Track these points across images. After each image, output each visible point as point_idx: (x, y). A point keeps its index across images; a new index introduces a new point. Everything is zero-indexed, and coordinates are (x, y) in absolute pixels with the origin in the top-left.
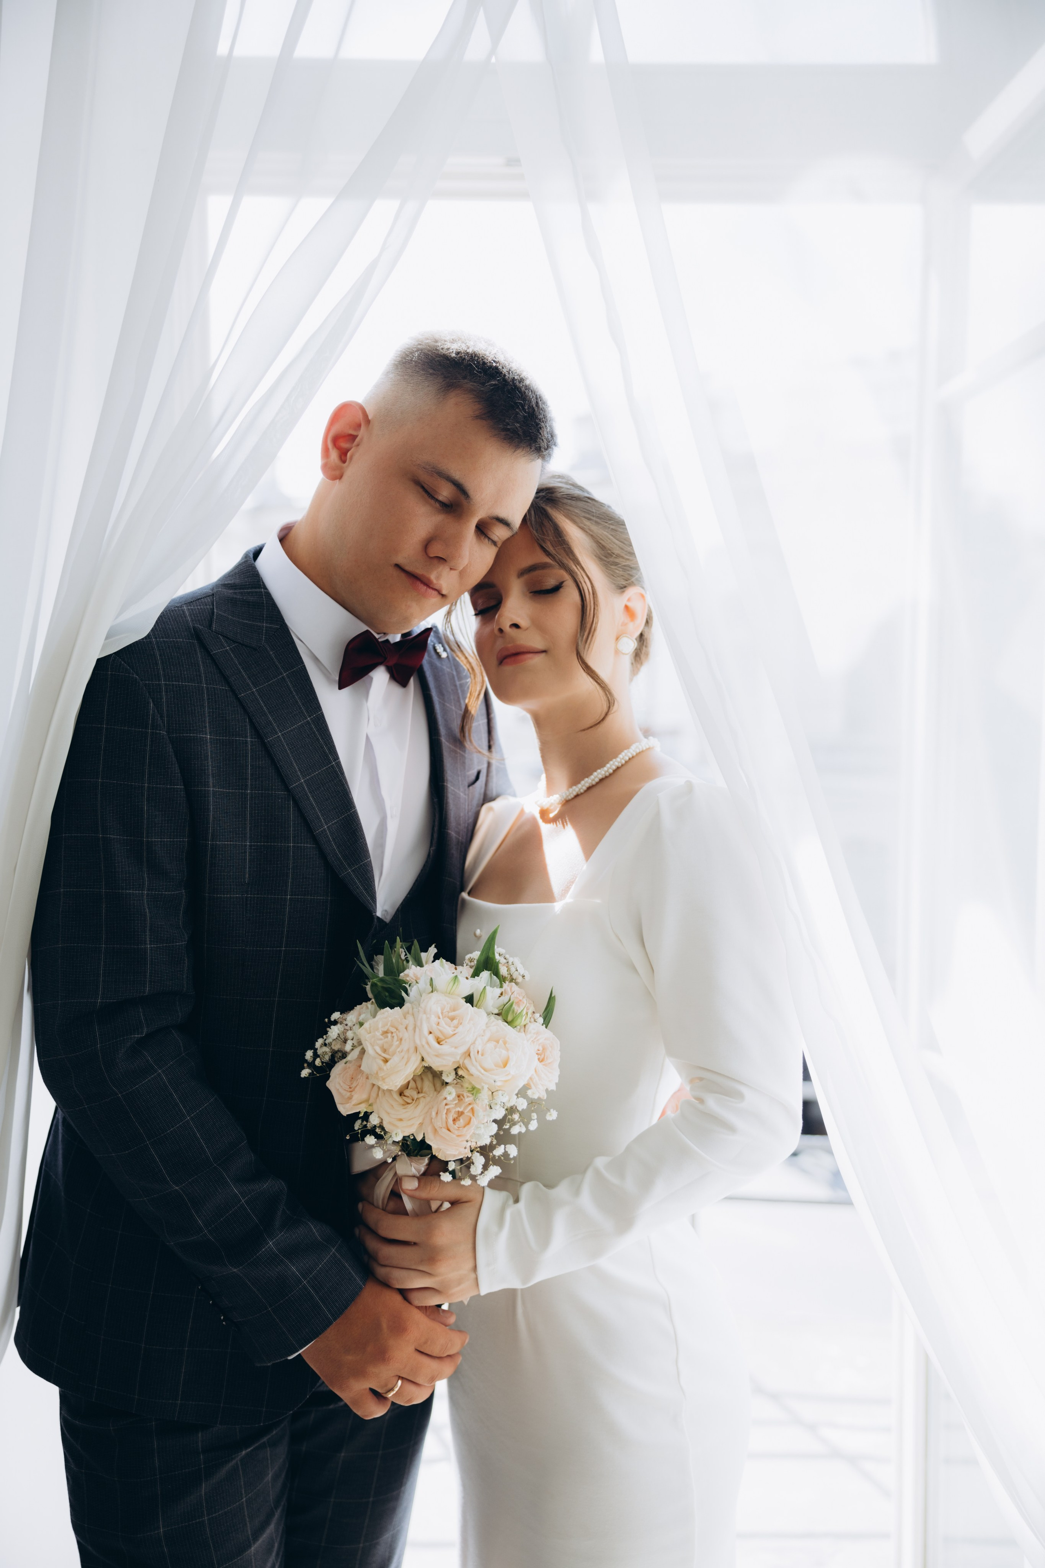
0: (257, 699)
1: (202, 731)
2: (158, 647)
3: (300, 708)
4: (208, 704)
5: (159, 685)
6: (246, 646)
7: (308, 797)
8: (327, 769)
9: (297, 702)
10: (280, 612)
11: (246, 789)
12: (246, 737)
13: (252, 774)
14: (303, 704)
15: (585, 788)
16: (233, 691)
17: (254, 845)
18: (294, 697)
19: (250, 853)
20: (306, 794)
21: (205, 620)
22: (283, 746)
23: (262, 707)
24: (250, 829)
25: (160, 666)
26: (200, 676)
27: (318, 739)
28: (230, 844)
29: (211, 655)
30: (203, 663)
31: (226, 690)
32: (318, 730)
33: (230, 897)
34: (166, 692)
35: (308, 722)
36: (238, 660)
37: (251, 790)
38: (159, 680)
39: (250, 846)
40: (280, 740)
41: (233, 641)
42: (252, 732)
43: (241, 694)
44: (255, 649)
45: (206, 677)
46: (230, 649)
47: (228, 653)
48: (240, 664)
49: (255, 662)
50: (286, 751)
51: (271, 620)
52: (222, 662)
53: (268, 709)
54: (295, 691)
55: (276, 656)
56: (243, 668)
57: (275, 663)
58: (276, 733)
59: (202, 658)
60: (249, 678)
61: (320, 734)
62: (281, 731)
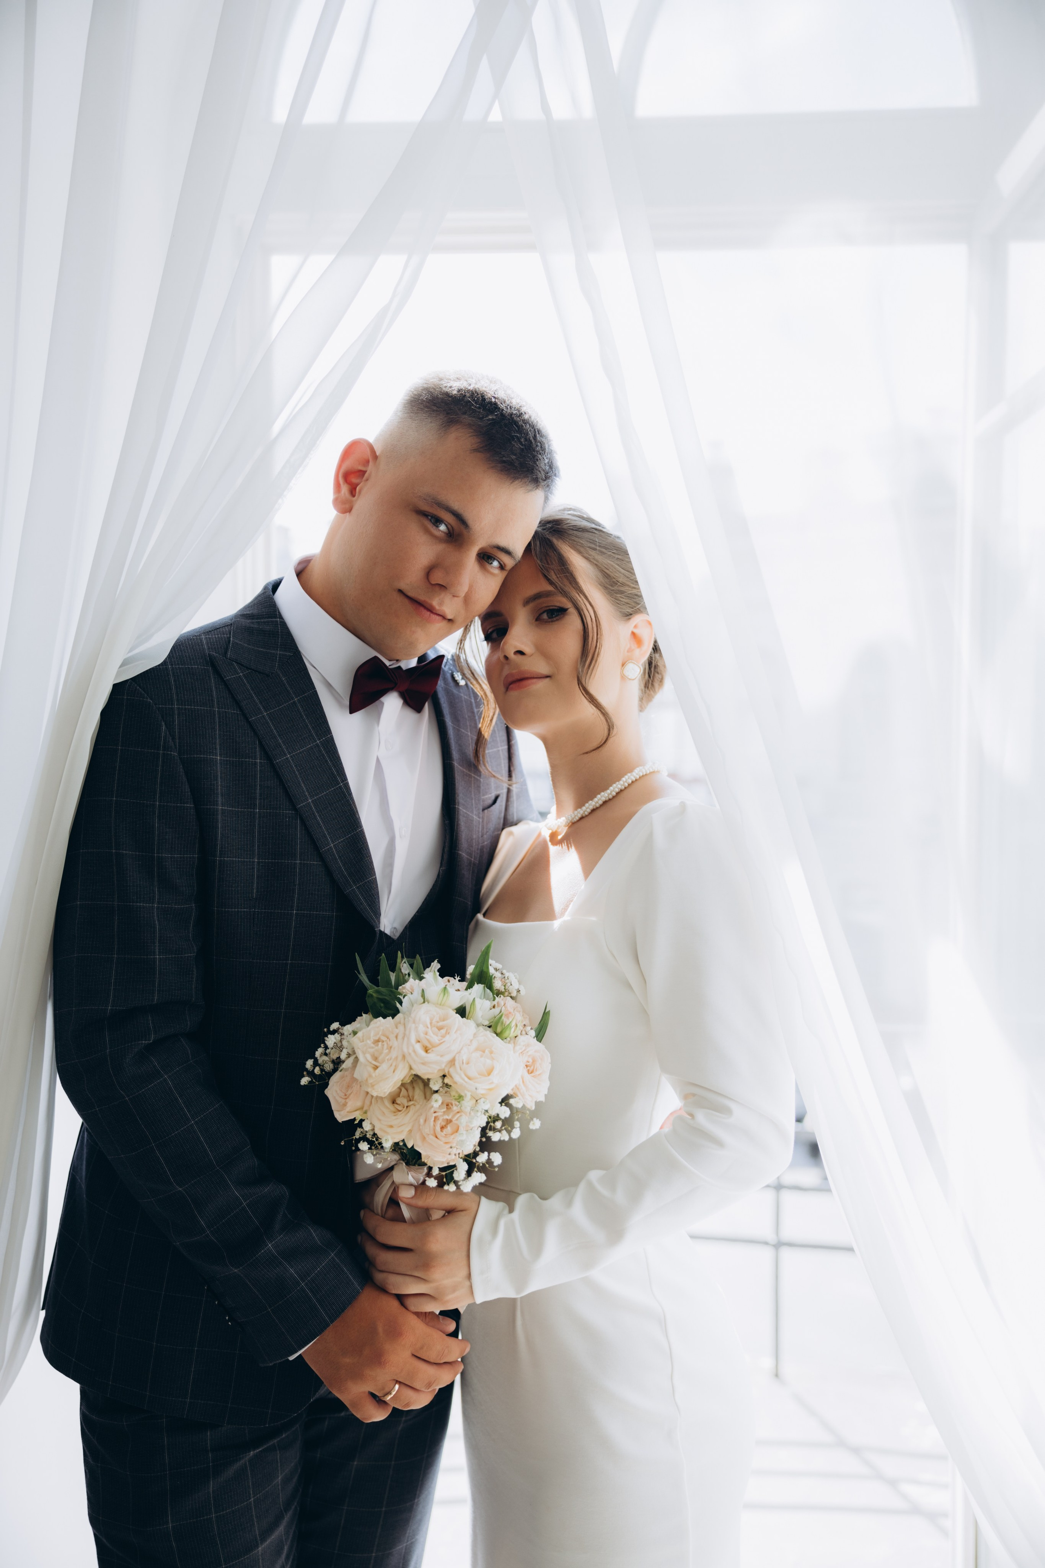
0: (267, 723)
1: (212, 752)
2: (173, 673)
4: (220, 726)
5: (172, 709)
6: (259, 672)
7: (315, 816)
8: (334, 789)
9: (307, 726)
10: (294, 640)
11: (255, 808)
12: (256, 758)
13: (261, 794)
14: (313, 728)
15: (589, 810)
16: (244, 715)
17: (262, 862)
18: (304, 720)
19: (258, 869)
20: (314, 814)
21: (221, 648)
22: (292, 767)
23: (272, 730)
24: (259, 846)
25: (174, 691)
26: (212, 700)
27: (326, 761)
28: (239, 861)
29: (224, 681)
30: (216, 688)
31: (237, 713)
32: (327, 753)
33: (238, 911)
34: (179, 715)
35: (317, 745)
36: (251, 686)
37: (260, 809)
38: (172, 704)
39: (258, 862)
40: (289, 761)
41: (247, 668)
42: (261, 754)
43: (251, 717)
44: (268, 676)
45: (218, 701)
46: (244, 675)
47: (242, 679)
48: (252, 689)
49: (267, 688)
50: (294, 772)
51: (285, 648)
52: (235, 688)
53: (277, 732)
54: (306, 715)
55: (288, 682)
56: (255, 694)
57: (286, 689)
58: (285, 755)
59: (215, 683)
60: (261, 703)
61: (329, 757)
62: (289, 753)
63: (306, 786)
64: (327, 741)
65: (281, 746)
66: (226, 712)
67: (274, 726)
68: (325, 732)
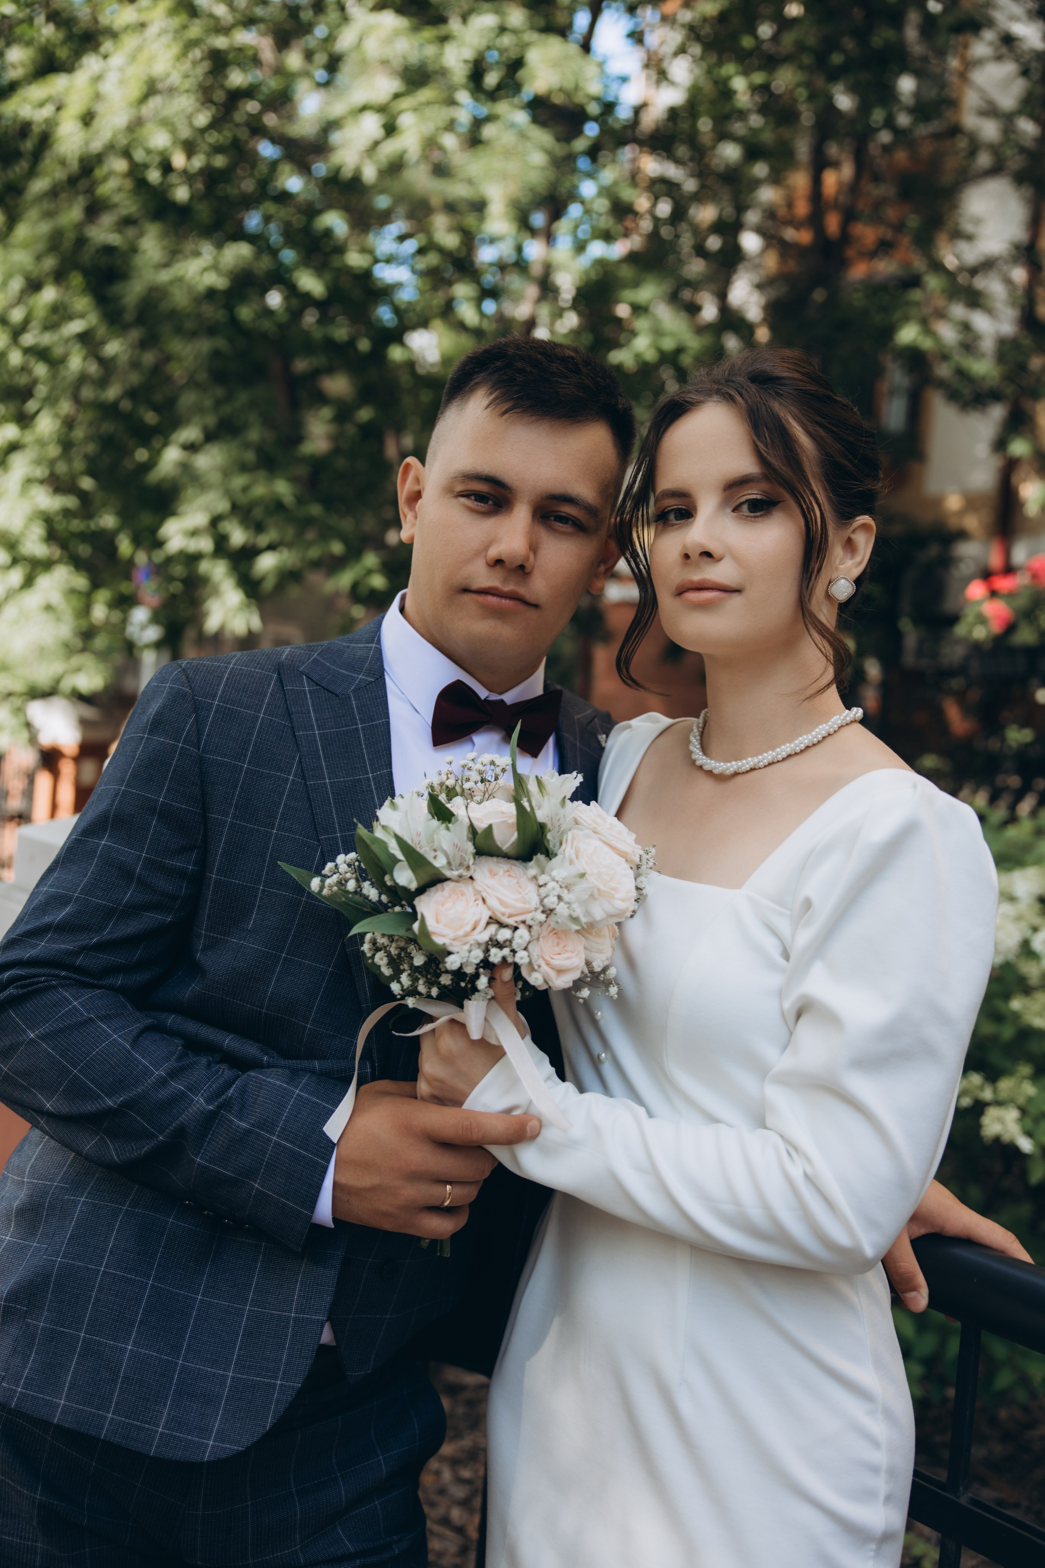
1: (240, 758)
3: (364, 762)
4: (260, 734)
5: (212, 704)
6: (328, 691)
9: (363, 755)
11: (273, 829)
12: (289, 774)
13: (283, 814)
14: (369, 759)
16: (293, 728)
17: (267, 891)
18: (362, 750)
19: (262, 898)
22: (328, 794)
23: (318, 751)
24: (267, 872)
25: (222, 688)
27: (373, 798)
28: (240, 884)
29: (284, 690)
31: (285, 725)
32: (376, 788)
33: (227, 940)
35: (368, 779)
36: (312, 703)
37: (278, 830)
38: (214, 700)
39: (263, 891)
40: (326, 787)
41: (316, 684)
42: (297, 771)
43: (299, 732)
44: (337, 696)
45: (267, 708)
46: (310, 691)
47: (305, 694)
48: (313, 705)
49: (331, 708)
50: (329, 800)
51: (369, 673)
52: (293, 700)
53: (324, 754)
54: (365, 744)
55: (358, 708)
56: (314, 710)
57: (353, 713)
58: (324, 778)
59: (273, 690)
60: (317, 720)
61: (378, 794)
62: (330, 779)
63: (338, 818)
64: (381, 776)
65: (322, 769)
66: (271, 720)
67: (322, 747)
68: (382, 766)
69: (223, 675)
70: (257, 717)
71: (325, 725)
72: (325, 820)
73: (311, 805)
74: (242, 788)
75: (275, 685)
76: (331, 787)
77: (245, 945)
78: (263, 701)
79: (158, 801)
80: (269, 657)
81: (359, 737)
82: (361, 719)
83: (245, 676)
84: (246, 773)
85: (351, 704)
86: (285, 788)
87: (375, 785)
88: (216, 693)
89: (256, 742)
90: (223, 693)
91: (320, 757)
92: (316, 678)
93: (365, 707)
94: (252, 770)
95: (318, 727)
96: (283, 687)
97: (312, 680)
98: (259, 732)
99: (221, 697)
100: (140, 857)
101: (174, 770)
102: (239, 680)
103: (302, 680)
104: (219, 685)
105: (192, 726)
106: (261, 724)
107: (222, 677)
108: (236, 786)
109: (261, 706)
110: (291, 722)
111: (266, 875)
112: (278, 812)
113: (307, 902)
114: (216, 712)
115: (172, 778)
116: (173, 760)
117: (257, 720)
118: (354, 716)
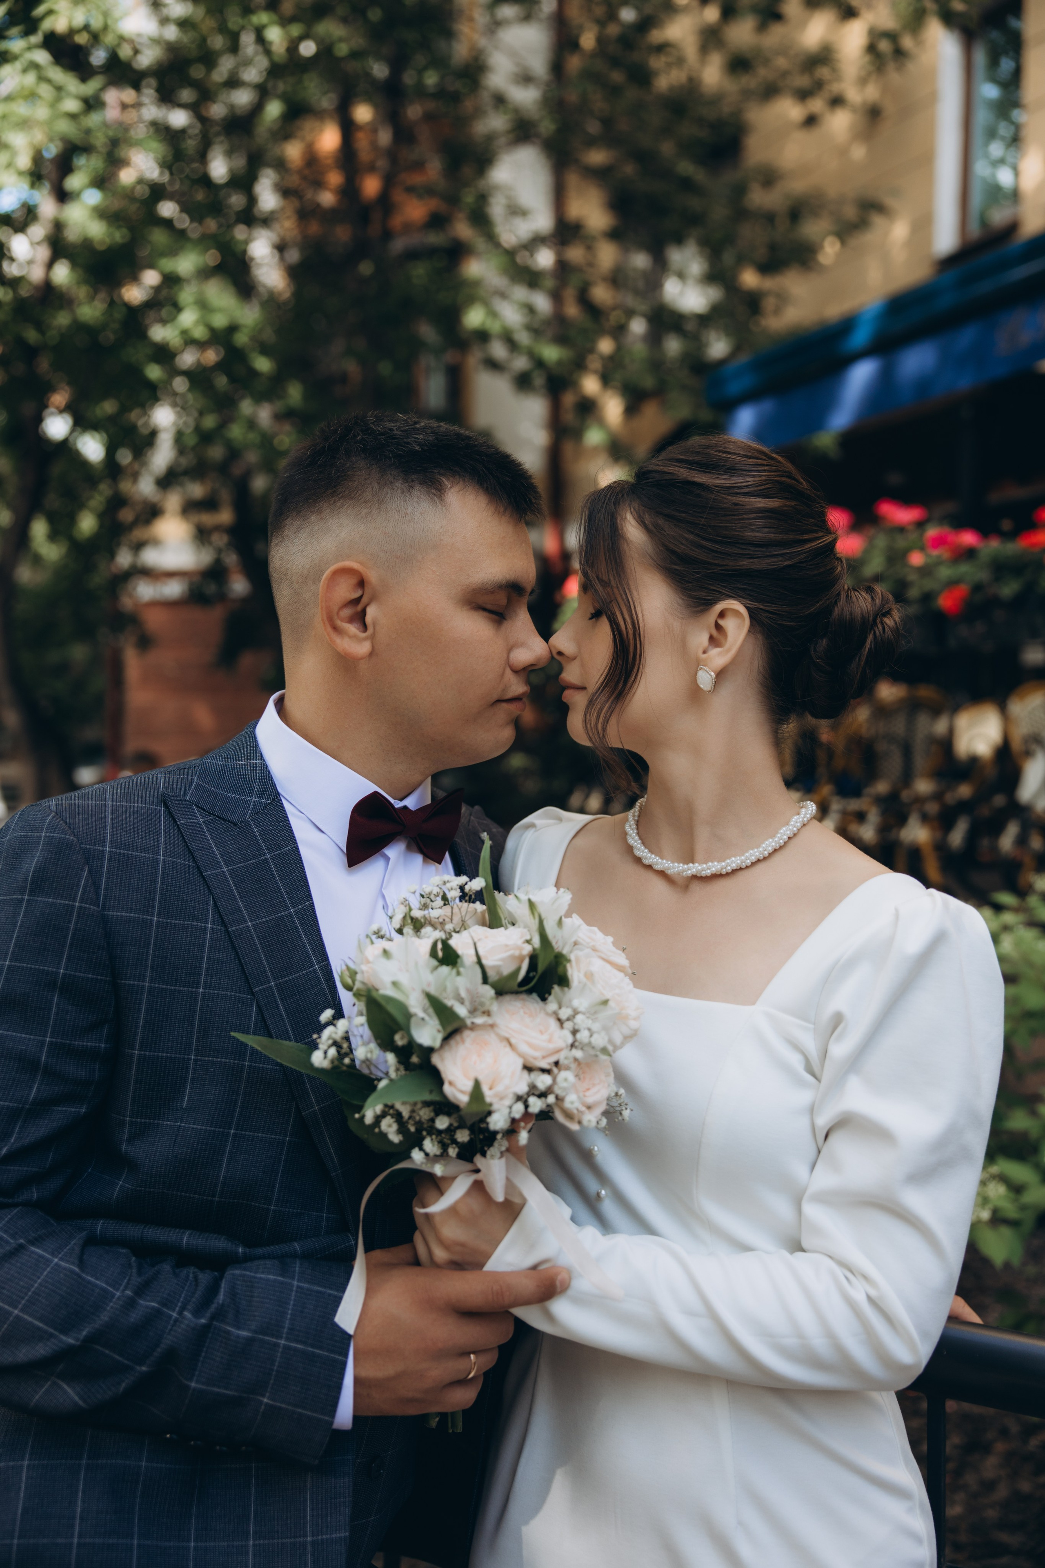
0: (227, 880)
1: (148, 911)
2: (112, 810)
3: (282, 897)
5: (103, 851)
6: (225, 820)
7: (277, 1005)
8: (307, 973)
9: (280, 889)
10: (275, 783)
11: (198, 988)
12: (206, 922)
13: (207, 969)
14: (287, 892)
16: (198, 868)
17: (200, 1060)
18: (276, 883)
19: (194, 1070)
20: (276, 1001)
21: (181, 789)
22: (252, 938)
23: (231, 890)
24: (198, 1038)
25: (109, 830)
27: (300, 936)
28: (168, 1056)
29: (178, 825)
30: (165, 832)
31: (189, 865)
32: (302, 925)
33: (158, 1124)
35: (290, 915)
36: (211, 835)
37: (204, 988)
38: (104, 846)
39: (196, 1061)
40: (250, 931)
41: (209, 813)
42: (214, 917)
43: (206, 871)
44: (235, 824)
45: (165, 848)
46: (204, 822)
47: (200, 826)
48: (212, 838)
49: (233, 839)
50: (255, 945)
51: (262, 793)
52: (190, 835)
53: (239, 893)
54: (279, 876)
55: (260, 834)
56: (216, 844)
57: (258, 842)
58: (246, 921)
59: (165, 826)
60: (222, 856)
61: (304, 931)
62: (251, 921)
63: (269, 965)
64: (304, 910)
65: (241, 911)
66: (173, 862)
67: (235, 885)
68: (302, 898)
69: (105, 815)
70: (157, 861)
71: (232, 860)
72: (256, 969)
73: (237, 954)
74: (155, 945)
75: (166, 820)
76: (255, 930)
77: (184, 1127)
78: (158, 841)
79: (58, 973)
80: (145, 788)
81: (270, 869)
82: (268, 848)
83: (130, 812)
84: (158, 927)
85: (253, 832)
86: (204, 939)
87: (300, 921)
88: (105, 838)
89: (162, 889)
90: (112, 836)
91: (235, 898)
92: (207, 807)
93: (268, 833)
94: (163, 922)
95: (226, 863)
96: (175, 821)
97: (203, 810)
98: (163, 878)
99: (111, 842)
100: (43, 1043)
101: (74, 935)
102: (126, 820)
103: (194, 811)
104: (105, 828)
105: (87, 880)
106: (164, 869)
107: (105, 818)
108: (149, 944)
109: (158, 846)
110: (195, 861)
111: (197, 1041)
112: (201, 967)
113: (251, 1066)
114: (110, 860)
115: (71, 944)
116: (70, 922)
117: (158, 864)
118: (259, 845)
